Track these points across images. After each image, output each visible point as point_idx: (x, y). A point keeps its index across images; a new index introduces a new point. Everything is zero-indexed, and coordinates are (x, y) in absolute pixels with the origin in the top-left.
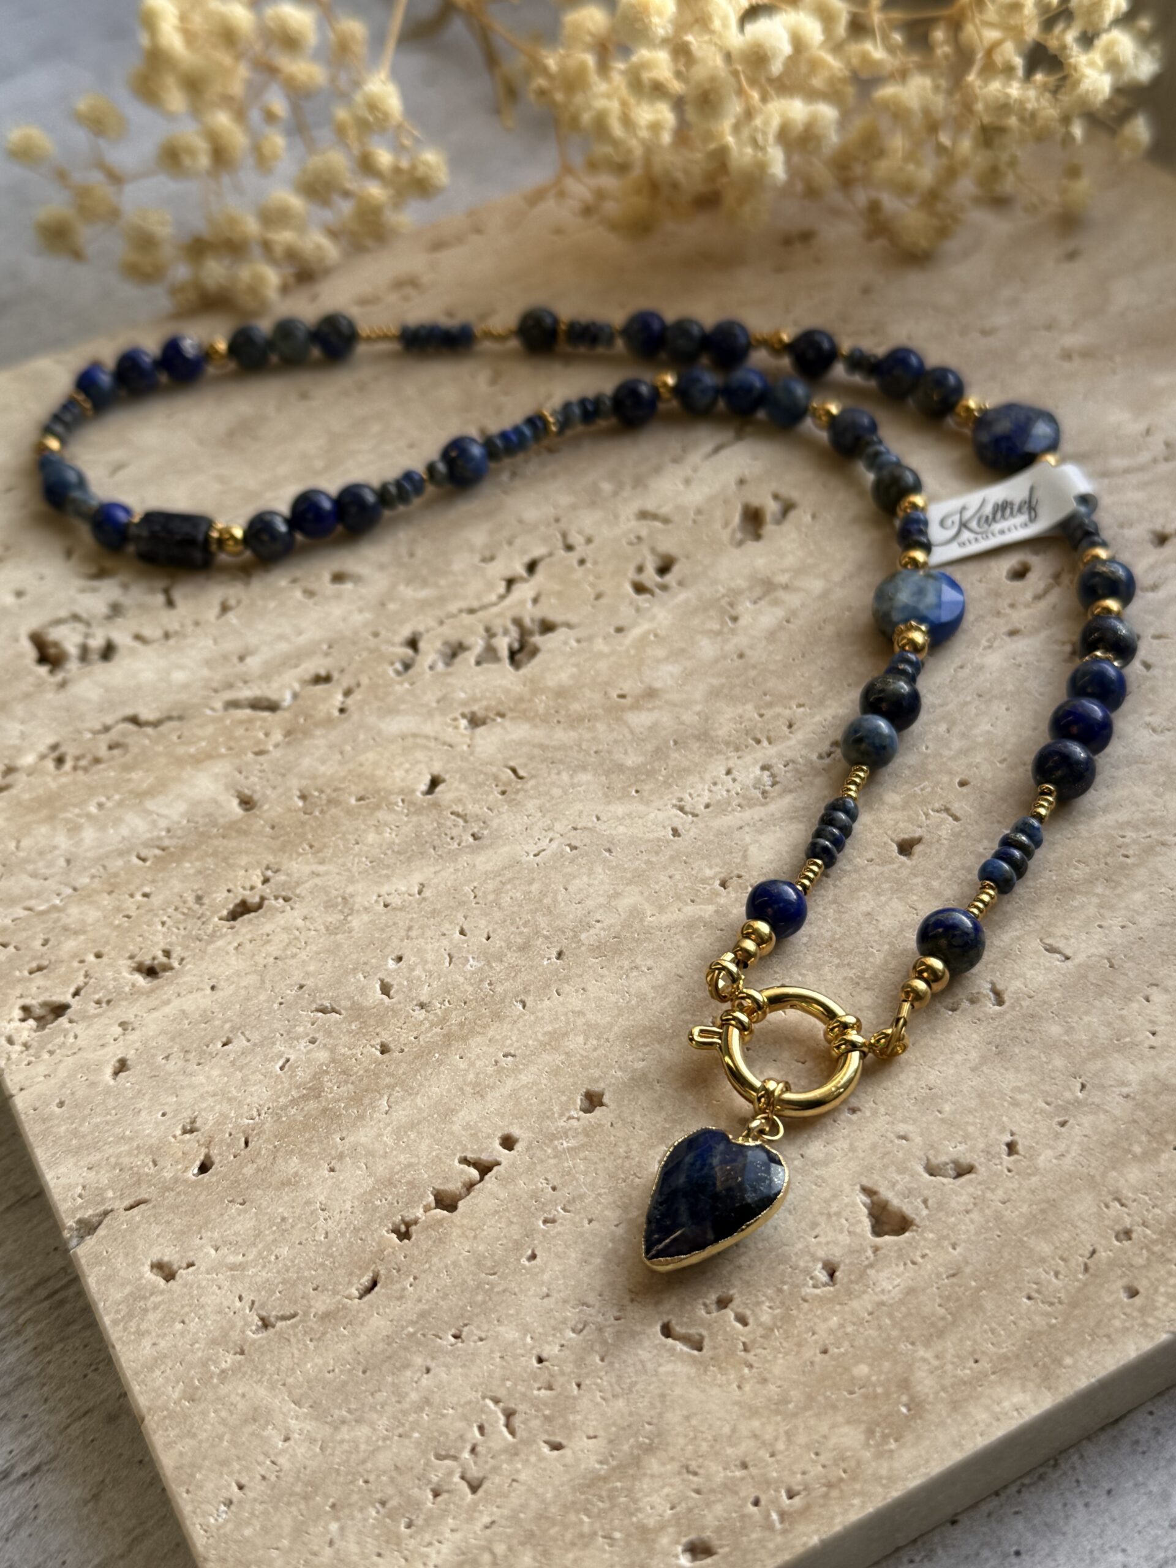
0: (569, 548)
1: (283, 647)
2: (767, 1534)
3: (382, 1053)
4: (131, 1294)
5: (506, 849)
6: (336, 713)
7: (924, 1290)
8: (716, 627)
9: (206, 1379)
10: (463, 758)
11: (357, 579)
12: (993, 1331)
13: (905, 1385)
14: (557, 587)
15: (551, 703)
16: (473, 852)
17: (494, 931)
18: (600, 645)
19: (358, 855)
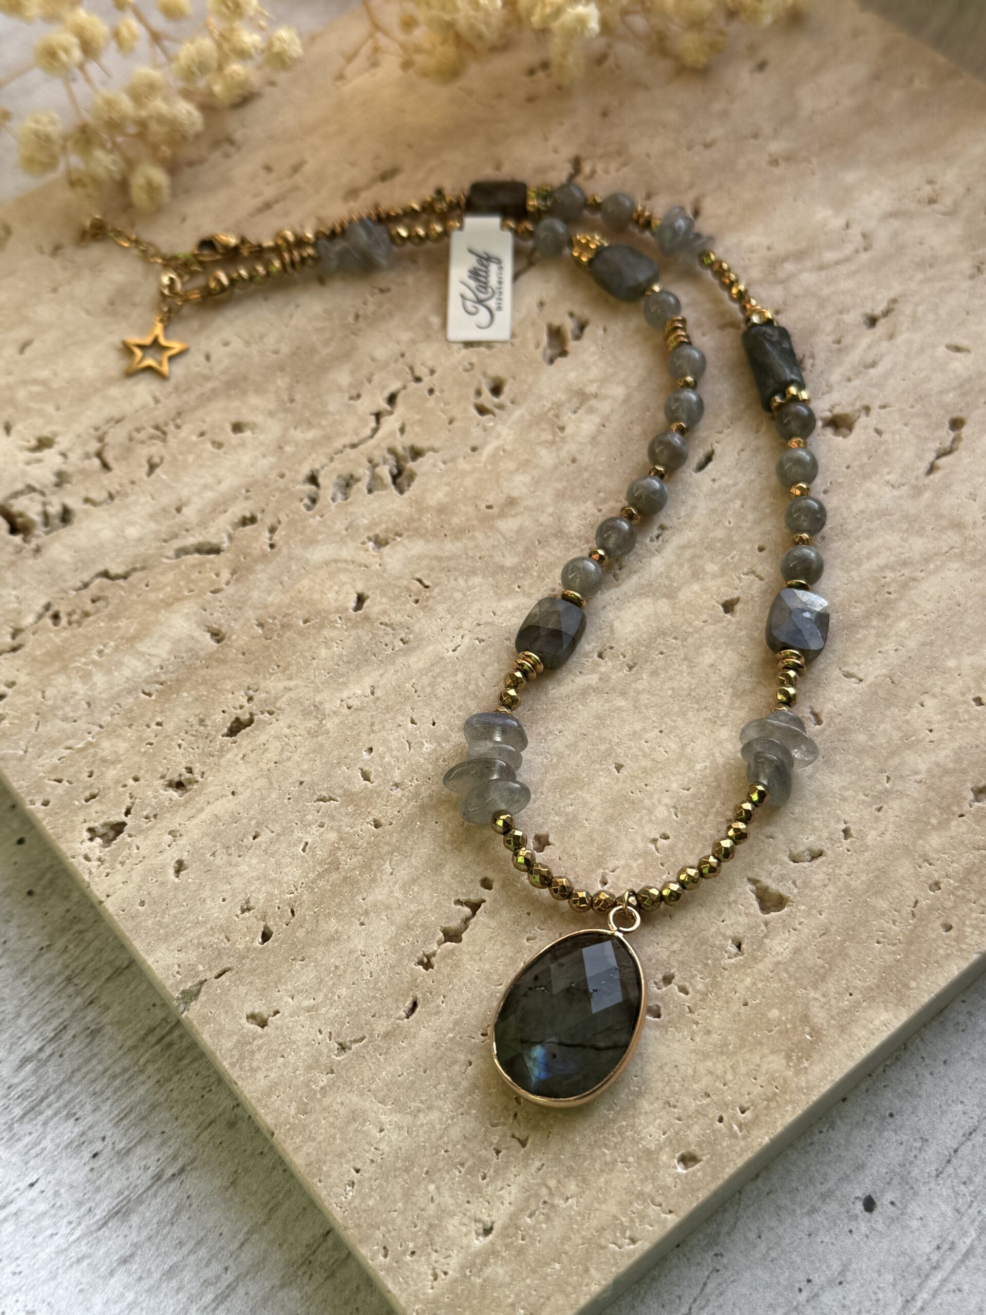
0: (418, 380)
1: (209, 495)
2: (733, 1141)
3: (376, 826)
4: (238, 1041)
5: (430, 648)
6: (268, 549)
7: (806, 948)
8: (550, 437)
9: (312, 1095)
10: (379, 576)
11: (253, 427)
12: (858, 971)
13: (805, 1019)
14: (417, 417)
15: (436, 520)
16: (405, 655)
17: (437, 717)
18: (462, 465)
19: (317, 668)
